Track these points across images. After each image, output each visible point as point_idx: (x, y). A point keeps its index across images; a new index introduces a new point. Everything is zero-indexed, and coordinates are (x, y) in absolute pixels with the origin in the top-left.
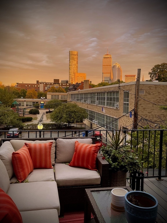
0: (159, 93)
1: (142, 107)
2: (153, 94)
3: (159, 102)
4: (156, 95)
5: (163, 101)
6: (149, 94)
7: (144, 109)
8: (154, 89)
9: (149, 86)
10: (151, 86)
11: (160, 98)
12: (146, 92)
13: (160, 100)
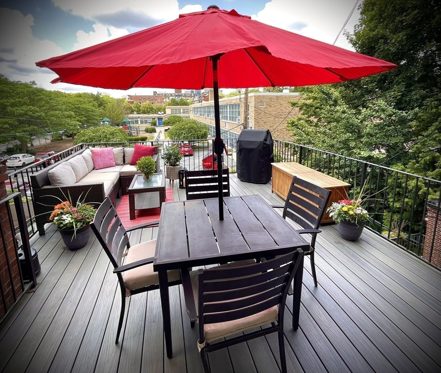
0: (281, 105)
1: (263, 121)
2: (275, 106)
3: (281, 115)
4: (277, 107)
5: (285, 114)
6: (270, 106)
7: (265, 123)
8: (276, 101)
9: (270, 97)
10: (272, 97)
11: (282, 110)
12: (267, 104)
13: (283, 113)
